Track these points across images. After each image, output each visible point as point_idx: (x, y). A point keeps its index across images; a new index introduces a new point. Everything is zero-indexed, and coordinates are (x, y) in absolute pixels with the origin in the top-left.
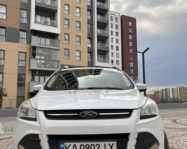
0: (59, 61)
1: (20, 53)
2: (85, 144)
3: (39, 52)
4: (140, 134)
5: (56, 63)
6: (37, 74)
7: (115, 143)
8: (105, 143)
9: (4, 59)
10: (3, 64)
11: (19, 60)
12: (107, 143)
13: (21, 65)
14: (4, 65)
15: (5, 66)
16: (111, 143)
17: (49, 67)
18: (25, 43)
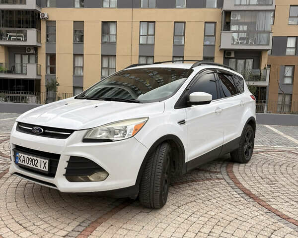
0: (269, 32)
1: (206, 24)
2: (29, 157)
3: (236, 19)
4: (72, 158)
5: (265, 35)
6: (233, 55)
7: (47, 161)
8: (42, 160)
9: (184, 35)
10: (183, 43)
11: (205, 36)
12: (43, 160)
13: (207, 43)
14: (184, 45)
15: (185, 47)
16: (45, 161)
17: (251, 44)
18: (215, 6)
